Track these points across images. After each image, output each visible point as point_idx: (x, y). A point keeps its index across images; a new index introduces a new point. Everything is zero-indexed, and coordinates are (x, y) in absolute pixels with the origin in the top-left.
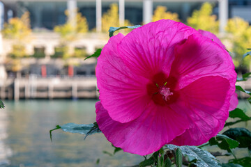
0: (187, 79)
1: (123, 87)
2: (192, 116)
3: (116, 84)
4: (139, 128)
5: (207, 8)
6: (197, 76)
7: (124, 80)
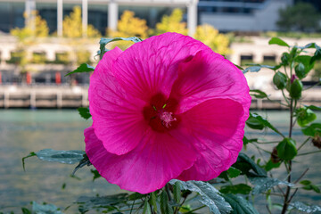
0: (190, 101)
1: (117, 111)
2: (197, 144)
3: (109, 108)
4: (136, 160)
5: (177, 14)
6: (202, 98)
7: (119, 103)
